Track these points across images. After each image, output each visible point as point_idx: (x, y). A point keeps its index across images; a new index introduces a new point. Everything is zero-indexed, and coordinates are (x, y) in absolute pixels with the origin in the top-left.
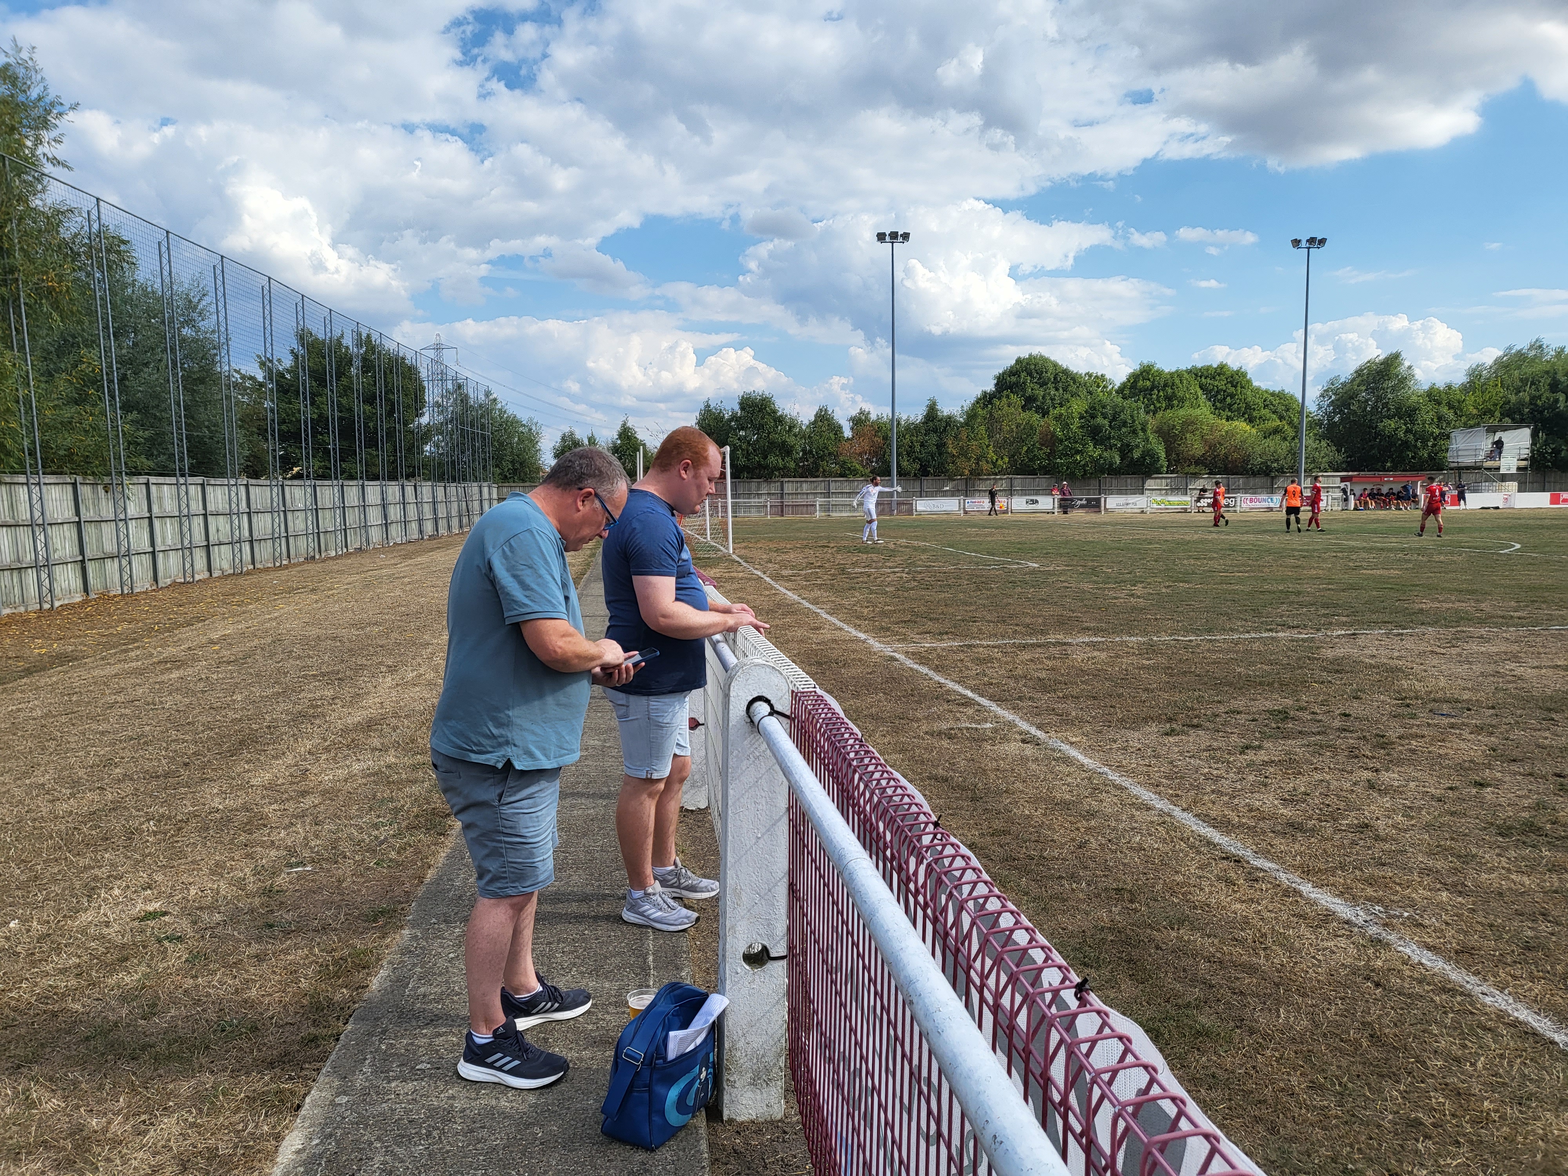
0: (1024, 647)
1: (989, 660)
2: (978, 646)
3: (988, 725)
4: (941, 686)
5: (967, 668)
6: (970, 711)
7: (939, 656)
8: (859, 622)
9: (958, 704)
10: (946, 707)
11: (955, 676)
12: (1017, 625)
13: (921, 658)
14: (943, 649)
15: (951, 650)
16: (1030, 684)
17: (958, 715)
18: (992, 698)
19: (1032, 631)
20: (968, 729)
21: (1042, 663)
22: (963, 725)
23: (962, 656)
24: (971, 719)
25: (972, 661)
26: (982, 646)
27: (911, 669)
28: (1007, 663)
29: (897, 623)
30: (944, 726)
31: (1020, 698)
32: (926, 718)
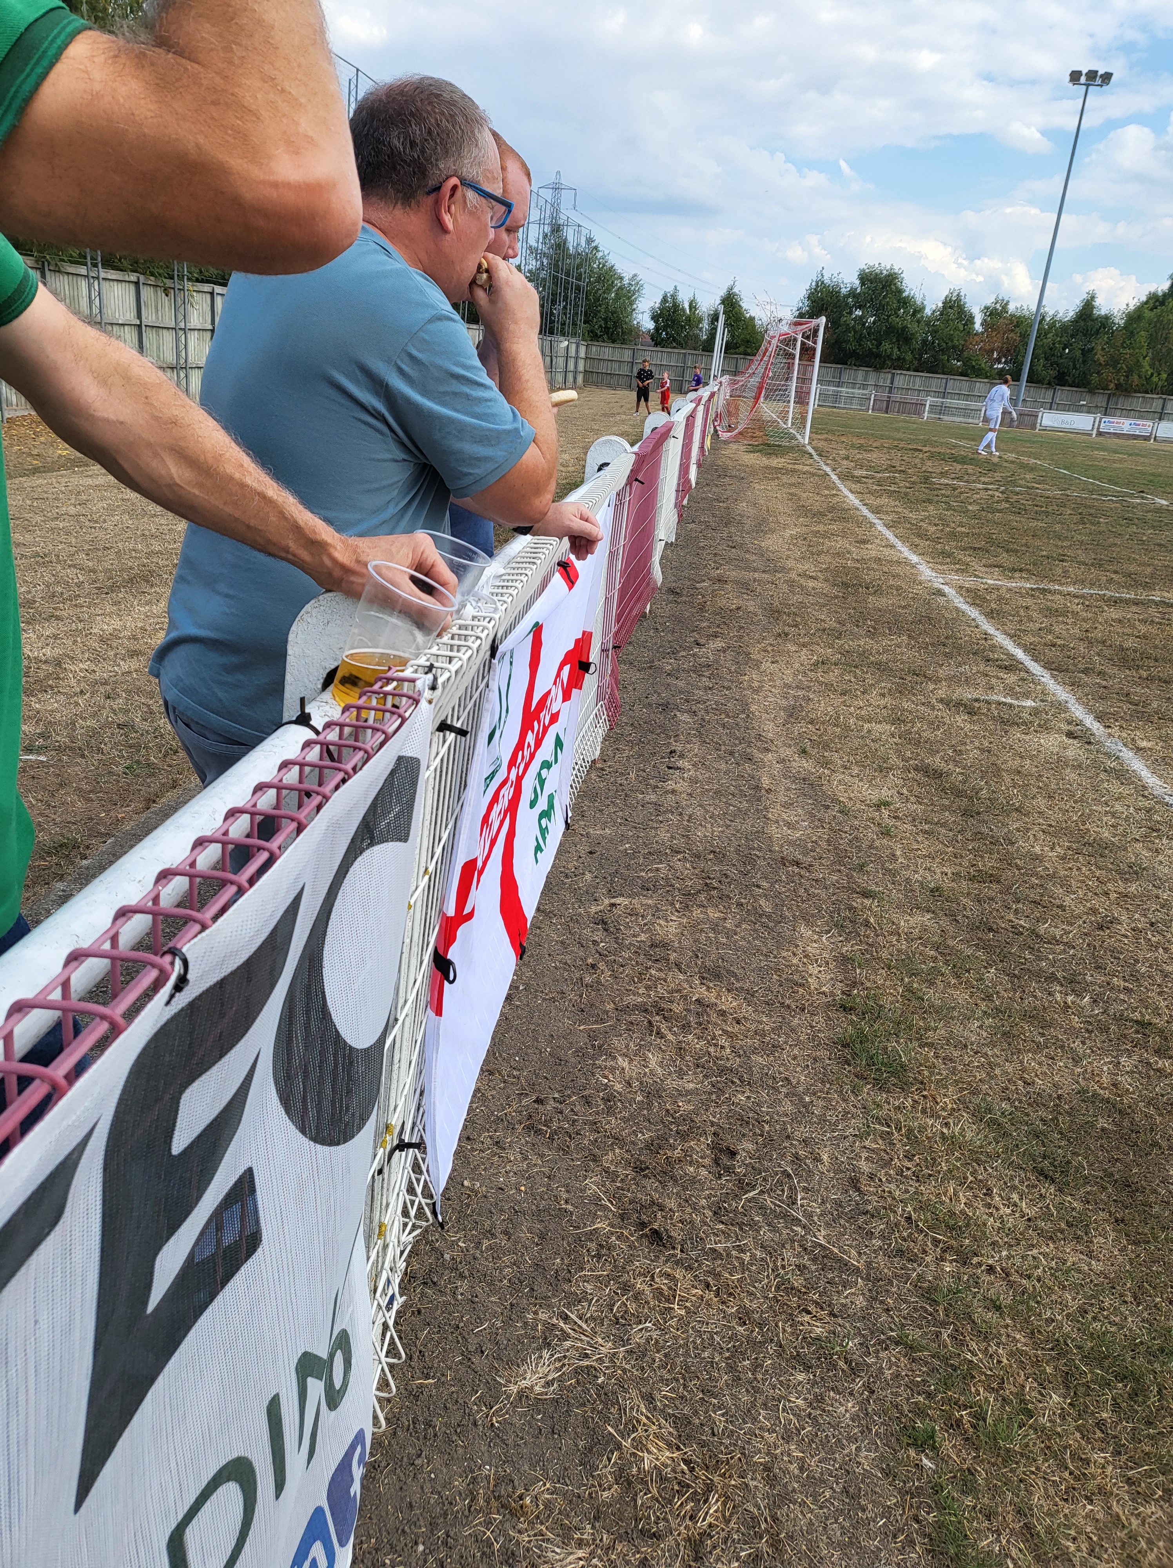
0: (1115, 602)
1: (1064, 613)
2: (1055, 592)
3: (1029, 703)
4: (986, 636)
5: (1030, 619)
6: (1011, 678)
7: (1000, 599)
8: (917, 540)
9: (1000, 667)
10: (982, 667)
11: (1010, 627)
12: (1116, 572)
13: (976, 597)
14: (1009, 590)
15: (1018, 592)
16: (1107, 652)
17: (994, 681)
18: (1047, 666)
19: (1133, 581)
20: (999, 703)
21: (1134, 627)
22: (995, 697)
23: (1029, 602)
24: (1010, 691)
25: (1041, 611)
26: (1060, 593)
27: (957, 609)
28: (1084, 620)
29: (965, 549)
30: (967, 694)
31: (1086, 671)
32: (949, 679)
